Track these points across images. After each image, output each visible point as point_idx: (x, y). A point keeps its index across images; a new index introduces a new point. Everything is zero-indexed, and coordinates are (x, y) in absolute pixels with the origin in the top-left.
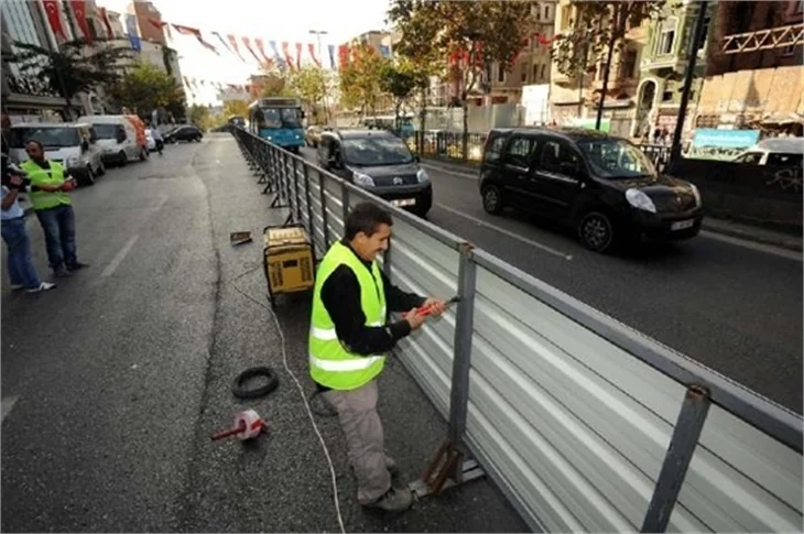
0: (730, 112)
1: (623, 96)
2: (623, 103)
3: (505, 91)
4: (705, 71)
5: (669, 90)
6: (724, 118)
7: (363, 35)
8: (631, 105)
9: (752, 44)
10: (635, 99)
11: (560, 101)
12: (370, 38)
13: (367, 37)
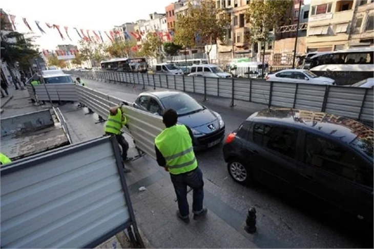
0: (284, 53)
1: (246, 48)
2: (247, 51)
3: (196, 48)
4: (274, 39)
5: (270, 45)
6: (283, 55)
7: (124, 25)
8: (250, 51)
9: (288, 30)
10: (252, 49)
11: (222, 51)
12: (127, 26)
13: (126, 25)
